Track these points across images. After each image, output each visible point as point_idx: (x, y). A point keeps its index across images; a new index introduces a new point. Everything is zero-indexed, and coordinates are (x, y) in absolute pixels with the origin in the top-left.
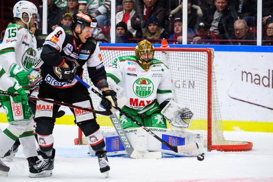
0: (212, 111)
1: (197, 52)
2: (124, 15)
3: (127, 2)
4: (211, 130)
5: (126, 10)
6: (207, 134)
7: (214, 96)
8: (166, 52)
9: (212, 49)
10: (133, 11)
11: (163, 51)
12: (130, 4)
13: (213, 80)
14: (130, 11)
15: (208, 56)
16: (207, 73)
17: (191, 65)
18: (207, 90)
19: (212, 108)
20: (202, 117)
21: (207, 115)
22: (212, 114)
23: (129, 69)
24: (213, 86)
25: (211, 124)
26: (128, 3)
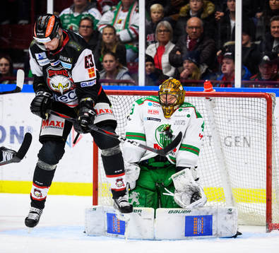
0: (273, 177)
1: (253, 99)
2: (157, 50)
3: (161, 31)
4: (271, 203)
5: (160, 42)
6: (265, 209)
7: (275, 157)
8: (211, 98)
9: (274, 94)
10: (169, 42)
11: (208, 96)
12: (165, 33)
13: (274, 135)
14: (165, 43)
15: (268, 103)
16: (265, 126)
17: (244, 115)
18: (266, 150)
19: (273, 174)
20: (259, 186)
21: (265, 183)
22: (273, 182)
23: (150, 111)
24: (274, 143)
25: (271, 195)
26: (162, 33)
